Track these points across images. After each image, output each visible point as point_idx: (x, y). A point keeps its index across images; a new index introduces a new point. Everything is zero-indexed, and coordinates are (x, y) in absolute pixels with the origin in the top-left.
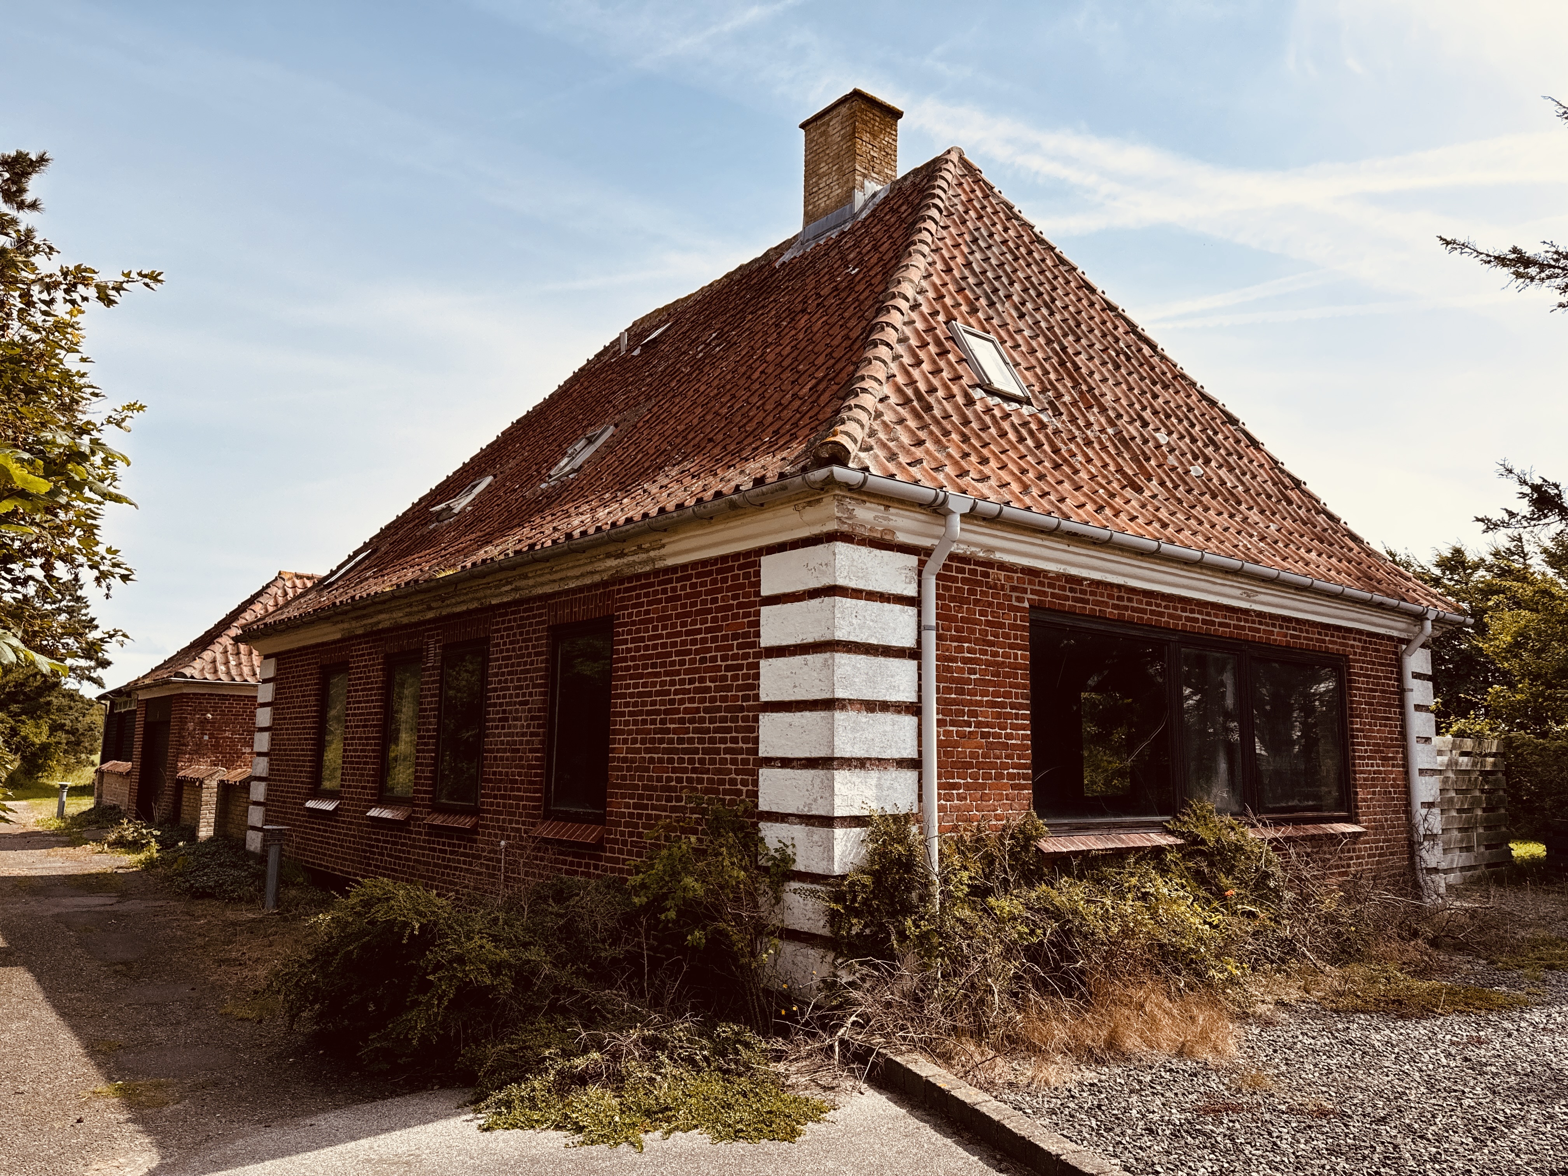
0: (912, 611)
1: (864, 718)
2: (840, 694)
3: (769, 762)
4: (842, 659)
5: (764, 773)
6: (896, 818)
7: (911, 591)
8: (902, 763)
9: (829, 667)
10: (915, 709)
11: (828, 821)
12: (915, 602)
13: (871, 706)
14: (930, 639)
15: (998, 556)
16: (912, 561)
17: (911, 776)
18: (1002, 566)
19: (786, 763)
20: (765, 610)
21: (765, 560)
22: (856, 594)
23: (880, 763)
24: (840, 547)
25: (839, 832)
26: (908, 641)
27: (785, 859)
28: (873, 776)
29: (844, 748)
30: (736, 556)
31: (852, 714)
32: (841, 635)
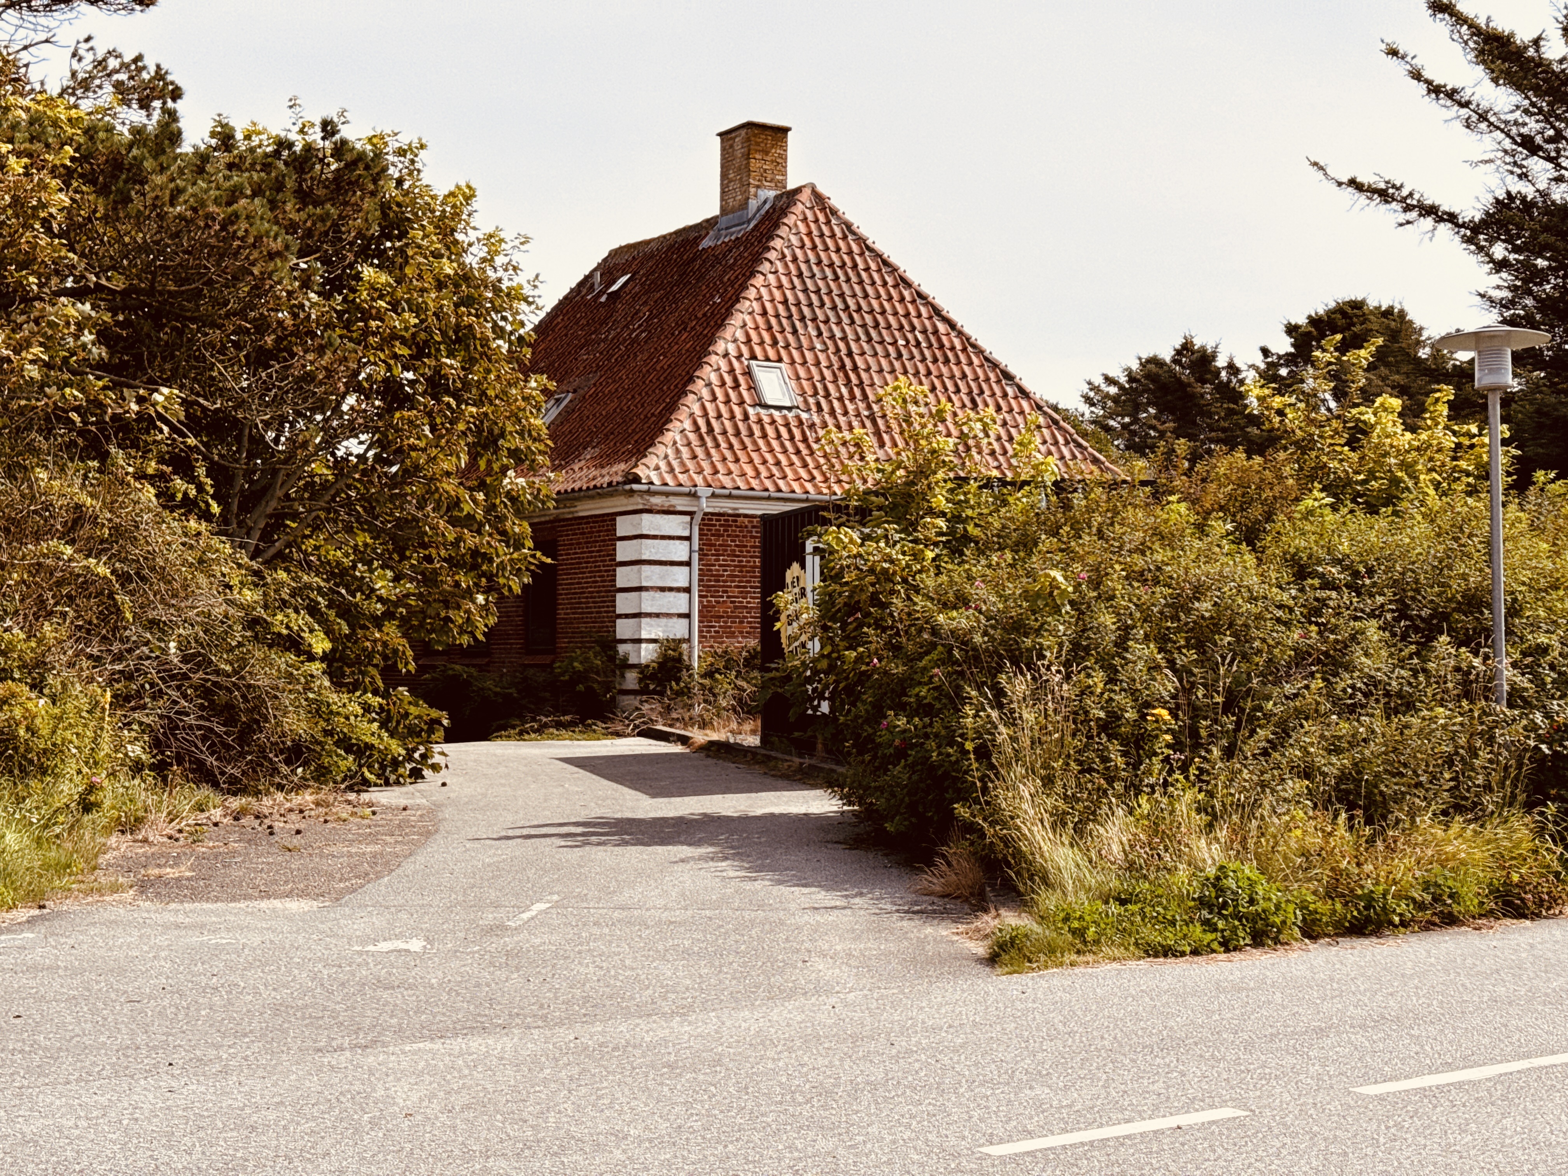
0: (687, 543)
1: (658, 594)
2: (644, 584)
3: (620, 616)
4: (645, 568)
5: (619, 621)
6: (674, 640)
7: (686, 533)
8: (680, 616)
9: (639, 571)
10: (688, 590)
11: (639, 641)
12: (688, 538)
13: (662, 589)
14: (696, 556)
15: (741, 511)
16: (687, 518)
17: (685, 621)
18: (746, 516)
19: (627, 616)
20: (619, 543)
21: (619, 519)
22: (655, 537)
23: (668, 615)
24: (645, 516)
25: (644, 646)
26: (685, 558)
27: (626, 658)
28: (663, 621)
29: (646, 608)
30: (608, 515)
31: (652, 593)
32: (645, 557)
